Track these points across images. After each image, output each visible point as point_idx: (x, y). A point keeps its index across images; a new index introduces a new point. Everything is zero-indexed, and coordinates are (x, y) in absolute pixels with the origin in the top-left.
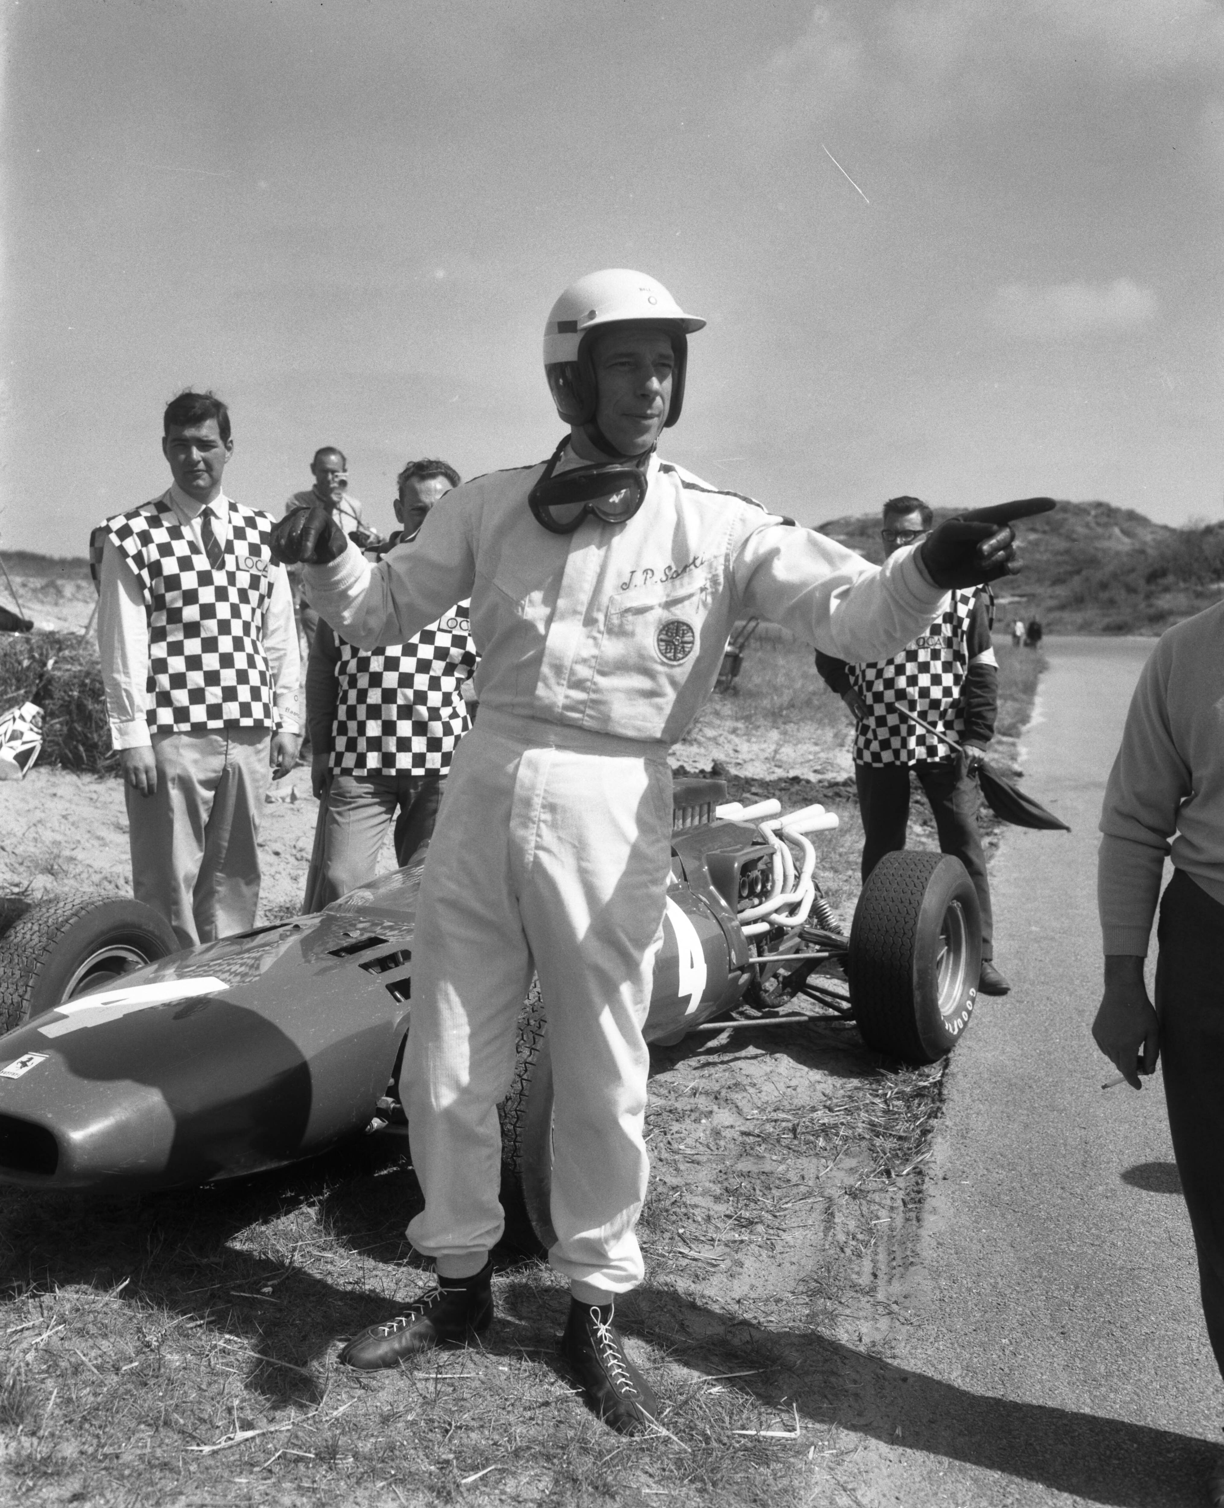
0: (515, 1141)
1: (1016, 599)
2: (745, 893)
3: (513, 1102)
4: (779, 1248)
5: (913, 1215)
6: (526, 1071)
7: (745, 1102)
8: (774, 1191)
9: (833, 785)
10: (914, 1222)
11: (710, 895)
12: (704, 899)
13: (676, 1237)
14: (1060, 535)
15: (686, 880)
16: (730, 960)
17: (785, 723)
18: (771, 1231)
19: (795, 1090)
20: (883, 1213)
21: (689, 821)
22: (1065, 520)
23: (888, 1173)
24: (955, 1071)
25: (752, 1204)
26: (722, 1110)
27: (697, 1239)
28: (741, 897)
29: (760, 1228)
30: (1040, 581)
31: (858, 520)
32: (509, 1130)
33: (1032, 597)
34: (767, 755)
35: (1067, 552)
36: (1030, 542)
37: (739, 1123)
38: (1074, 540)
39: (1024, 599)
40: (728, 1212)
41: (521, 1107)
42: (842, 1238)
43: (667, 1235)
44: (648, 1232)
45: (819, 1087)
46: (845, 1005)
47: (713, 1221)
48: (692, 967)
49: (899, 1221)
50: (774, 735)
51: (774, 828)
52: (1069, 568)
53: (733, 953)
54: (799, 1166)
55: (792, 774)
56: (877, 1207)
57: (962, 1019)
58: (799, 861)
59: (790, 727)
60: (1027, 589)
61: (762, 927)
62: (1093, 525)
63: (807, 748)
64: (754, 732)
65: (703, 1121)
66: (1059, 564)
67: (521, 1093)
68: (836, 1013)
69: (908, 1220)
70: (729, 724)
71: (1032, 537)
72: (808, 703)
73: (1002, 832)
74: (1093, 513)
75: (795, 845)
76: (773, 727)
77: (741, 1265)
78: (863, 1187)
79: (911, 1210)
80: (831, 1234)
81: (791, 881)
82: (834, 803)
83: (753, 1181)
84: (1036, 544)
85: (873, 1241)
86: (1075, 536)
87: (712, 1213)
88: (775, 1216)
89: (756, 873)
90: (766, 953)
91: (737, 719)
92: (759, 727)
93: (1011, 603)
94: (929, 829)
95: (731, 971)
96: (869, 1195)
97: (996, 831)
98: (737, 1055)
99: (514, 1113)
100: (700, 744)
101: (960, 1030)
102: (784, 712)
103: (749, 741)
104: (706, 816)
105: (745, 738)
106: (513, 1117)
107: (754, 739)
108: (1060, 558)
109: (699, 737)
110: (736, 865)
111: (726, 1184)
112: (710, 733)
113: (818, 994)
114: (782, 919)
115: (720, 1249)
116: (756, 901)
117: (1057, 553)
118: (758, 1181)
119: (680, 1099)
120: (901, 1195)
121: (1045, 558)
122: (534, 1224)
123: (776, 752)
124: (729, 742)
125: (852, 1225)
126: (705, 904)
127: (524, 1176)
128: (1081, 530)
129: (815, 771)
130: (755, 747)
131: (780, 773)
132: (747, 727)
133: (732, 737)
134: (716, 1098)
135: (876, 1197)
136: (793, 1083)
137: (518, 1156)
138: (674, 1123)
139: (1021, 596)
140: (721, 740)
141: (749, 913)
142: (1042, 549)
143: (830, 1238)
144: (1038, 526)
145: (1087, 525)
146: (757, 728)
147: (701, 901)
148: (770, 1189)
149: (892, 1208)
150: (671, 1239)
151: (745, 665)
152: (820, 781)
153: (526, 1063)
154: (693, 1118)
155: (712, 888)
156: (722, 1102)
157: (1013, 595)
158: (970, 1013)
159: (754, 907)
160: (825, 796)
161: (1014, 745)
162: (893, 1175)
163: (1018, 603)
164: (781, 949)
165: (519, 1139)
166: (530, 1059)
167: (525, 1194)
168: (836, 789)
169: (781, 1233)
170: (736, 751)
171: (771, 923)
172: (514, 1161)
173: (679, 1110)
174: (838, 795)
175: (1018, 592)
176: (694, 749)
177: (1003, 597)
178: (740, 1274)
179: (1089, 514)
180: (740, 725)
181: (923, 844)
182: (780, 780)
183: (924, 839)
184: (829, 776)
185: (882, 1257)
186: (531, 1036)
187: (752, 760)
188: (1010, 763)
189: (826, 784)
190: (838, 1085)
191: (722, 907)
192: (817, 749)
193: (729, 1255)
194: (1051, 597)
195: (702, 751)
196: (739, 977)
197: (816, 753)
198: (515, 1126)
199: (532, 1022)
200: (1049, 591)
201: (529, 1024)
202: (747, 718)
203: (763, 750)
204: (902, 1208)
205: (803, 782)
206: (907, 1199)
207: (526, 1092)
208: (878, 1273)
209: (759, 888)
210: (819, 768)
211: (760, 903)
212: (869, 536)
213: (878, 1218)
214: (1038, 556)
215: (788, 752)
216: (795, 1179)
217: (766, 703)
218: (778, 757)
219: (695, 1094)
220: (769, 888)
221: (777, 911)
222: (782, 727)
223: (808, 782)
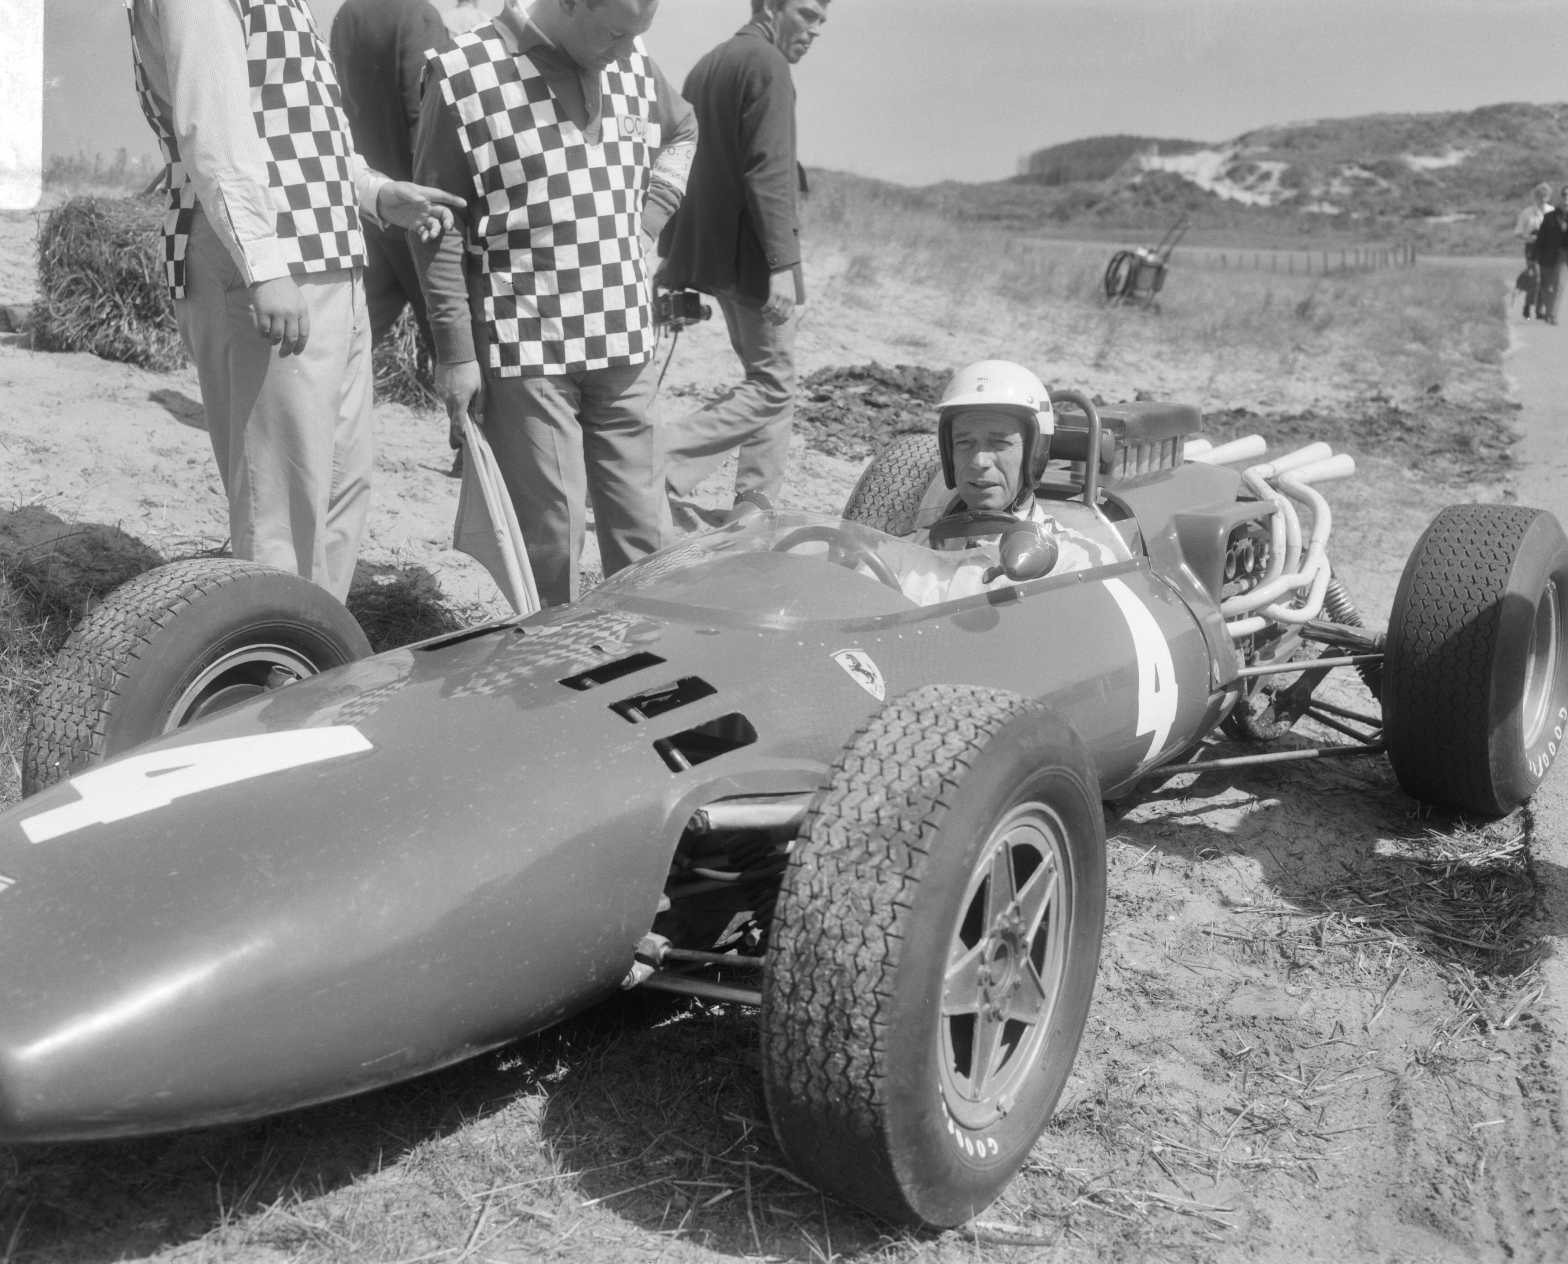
0: (872, 1049)
1: (1463, 216)
2: (1231, 573)
3: (870, 977)
4: (1324, 1179)
5: (1543, 1114)
6: (894, 918)
7: (1231, 883)
8: (1298, 1053)
9: (1286, 419)
10: (1550, 1130)
11: (1182, 579)
12: (1173, 583)
13: (1150, 1160)
14: (1517, 141)
15: (1145, 554)
16: (1211, 677)
17: (1218, 346)
18: (1306, 1142)
19: (1300, 859)
20: (1489, 1106)
21: (1146, 464)
22: (1523, 124)
23: (1482, 1024)
24: (1547, 834)
25: (1267, 1083)
26: (1195, 897)
27: (1185, 1165)
28: (1226, 580)
29: (1288, 1137)
30: (1490, 195)
31: (1284, 129)
32: (861, 1029)
33: (1481, 214)
34: (1198, 383)
35: (1526, 161)
36: (1482, 151)
37: (1223, 918)
38: (1533, 148)
39: (1472, 217)
40: (1230, 1103)
41: (884, 987)
42: (1429, 1159)
43: (1134, 1156)
44: (1100, 1149)
45: (1336, 853)
46: (1368, 731)
47: (1206, 1119)
48: (1157, 689)
49: (1520, 1127)
50: (1207, 360)
51: (1264, 475)
52: (1525, 180)
53: (1216, 666)
54: (1330, 1003)
55: (1234, 406)
56: (1477, 1094)
57: (1548, 753)
58: (1309, 523)
59: (1226, 351)
60: (1474, 205)
61: (1256, 624)
62: (1556, 129)
63: (1249, 376)
64: (1182, 357)
65: (1171, 918)
66: (1513, 175)
67: (884, 961)
68: (1359, 744)
69: (1536, 1123)
70: (1152, 347)
71: (1485, 144)
72: (1246, 323)
73: (1515, 478)
74: (1557, 116)
75: (1299, 500)
76: (1206, 351)
77: (1266, 1224)
78: (1444, 1052)
79: (1537, 1104)
80: (1409, 1151)
81: (1297, 553)
82: (1295, 441)
83: (1262, 1035)
84: (1489, 152)
85: (1482, 1165)
86: (1534, 143)
87: (1202, 1103)
88: (1307, 1108)
89: (1245, 543)
90: (1258, 662)
91: (1161, 342)
92: (1188, 351)
93: (1456, 222)
94: (1421, 473)
95: (1211, 692)
96: (1458, 1068)
97: (1508, 476)
98: (1210, 801)
99: (870, 997)
100: (1117, 370)
101: (1546, 770)
102: (1219, 334)
103: (1176, 367)
104: (1170, 458)
105: (1172, 364)
106: (869, 1004)
107: (1182, 366)
108: (1515, 169)
109: (1117, 363)
110: (1221, 532)
111: (1219, 1044)
112: (1130, 357)
113: (1328, 715)
114: (1282, 611)
115: (1228, 1186)
116: (1245, 584)
117: (1515, 163)
118: (1271, 1035)
119: (1130, 875)
120: (1511, 1070)
121: (1499, 168)
122: (906, 1188)
123: (1211, 380)
124: (1153, 368)
125: (1442, 1130)
126: (1175, 591)
127: (888, 1111)
128: (1541, 136)
129: (1262, 403)
130: (1184, 375)
131: (1216, 405)
132: (1174, 352)
133: (1156, 363)
134: (1187, 876)
135: (1471, 1072)
136: (1297, 849)
137: (877, 1076)
138: (1124, 918)
139: (1468, 213)
140: (1143, 366)
141: (1236, 603)
142: (1495, 157)
143: (1409, 1160)
144: (1492, 133)
145: (1550, 131)
146: (1186, 352)
147: (1169, 586)
148: (1292, 1050)
149: (1503, 1099)
150: (1141, 1163)
151: (1169, 280)
152: (1269, 415)
153: (893, 903)
154: (1154, 912)
155: (1184, 567)
156: (1198, 886)
157: (1460, 212)
158: (1557, 743)
159: (1244, 593)
160: (1280, 432)
161: (1499, 372)
162: (1491, 1026)
163: (1465, 221)
164: (1278, 653)
165: (878, 1045)
166: (901, 897)
167: (891, 1140)
168: (1293, 424)
169: (1322, 1144)
170: (1161, 379)
171: (1267, 618)
172: (871, 1085)
173: (1132, 897)
174: (1295, 430)
175: (1465, 208)
176: (1111, 376)
177: (1447, 214)
178: (1266, 1244)
179: (1552, 117)
180: (1165, 348)
181: (1418, 492)
182: (1220, 413)
183: (1419, 487)
184: (1279, 408)
185: (1505, 1203)
186: (904, 850)
187: (1182, 389)
188: (1500, 393)
189: (1278, 418)
190: (1363, 850)
191: (1196, 592)
192: (1259, 376)
193: (1242, 1199)
194: (1504, 214)
195: (1120, 378)
196: (1222, 699)
197: (1258, 383)
198: (872, 1021)
199: (906, 826)
200: (1501, 207)
201: (900, 829)
202: (1173, 341)
203: (1194, 378)
204: (1520, 1099)
205: (1248, 416)
206: (1527, 1080)
207: (894, 960)
208: (1512, 1243)
209: (1250, 565)
210: (1265, 399)
211: (1251, 589)
212: (1295, 147)
213: (1483, 1118)
214: (1490, 167)
215: (1224, 381)
216: (1327, 1030)
217: (1196, 323)
218: (1213, 386)
219: (1153, 868)
220: (1264, 564)
221: (1278, 600)
222: (1217, 352)
223: (1254, 415)
